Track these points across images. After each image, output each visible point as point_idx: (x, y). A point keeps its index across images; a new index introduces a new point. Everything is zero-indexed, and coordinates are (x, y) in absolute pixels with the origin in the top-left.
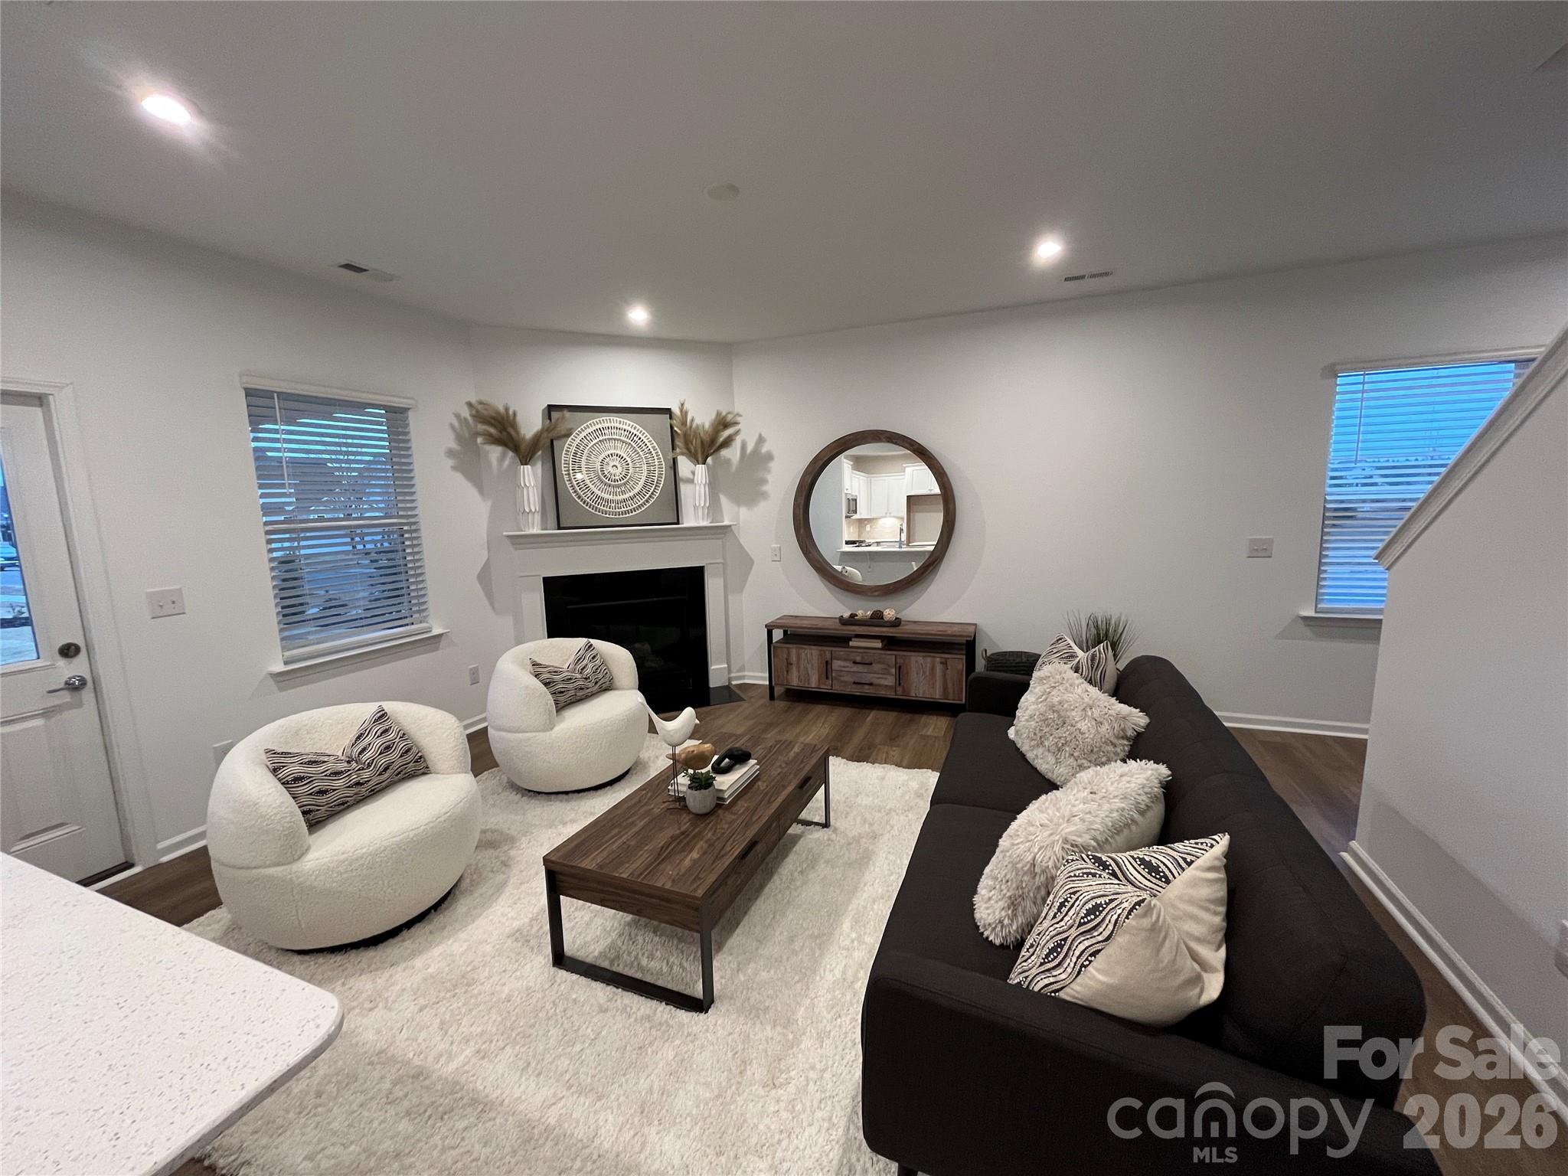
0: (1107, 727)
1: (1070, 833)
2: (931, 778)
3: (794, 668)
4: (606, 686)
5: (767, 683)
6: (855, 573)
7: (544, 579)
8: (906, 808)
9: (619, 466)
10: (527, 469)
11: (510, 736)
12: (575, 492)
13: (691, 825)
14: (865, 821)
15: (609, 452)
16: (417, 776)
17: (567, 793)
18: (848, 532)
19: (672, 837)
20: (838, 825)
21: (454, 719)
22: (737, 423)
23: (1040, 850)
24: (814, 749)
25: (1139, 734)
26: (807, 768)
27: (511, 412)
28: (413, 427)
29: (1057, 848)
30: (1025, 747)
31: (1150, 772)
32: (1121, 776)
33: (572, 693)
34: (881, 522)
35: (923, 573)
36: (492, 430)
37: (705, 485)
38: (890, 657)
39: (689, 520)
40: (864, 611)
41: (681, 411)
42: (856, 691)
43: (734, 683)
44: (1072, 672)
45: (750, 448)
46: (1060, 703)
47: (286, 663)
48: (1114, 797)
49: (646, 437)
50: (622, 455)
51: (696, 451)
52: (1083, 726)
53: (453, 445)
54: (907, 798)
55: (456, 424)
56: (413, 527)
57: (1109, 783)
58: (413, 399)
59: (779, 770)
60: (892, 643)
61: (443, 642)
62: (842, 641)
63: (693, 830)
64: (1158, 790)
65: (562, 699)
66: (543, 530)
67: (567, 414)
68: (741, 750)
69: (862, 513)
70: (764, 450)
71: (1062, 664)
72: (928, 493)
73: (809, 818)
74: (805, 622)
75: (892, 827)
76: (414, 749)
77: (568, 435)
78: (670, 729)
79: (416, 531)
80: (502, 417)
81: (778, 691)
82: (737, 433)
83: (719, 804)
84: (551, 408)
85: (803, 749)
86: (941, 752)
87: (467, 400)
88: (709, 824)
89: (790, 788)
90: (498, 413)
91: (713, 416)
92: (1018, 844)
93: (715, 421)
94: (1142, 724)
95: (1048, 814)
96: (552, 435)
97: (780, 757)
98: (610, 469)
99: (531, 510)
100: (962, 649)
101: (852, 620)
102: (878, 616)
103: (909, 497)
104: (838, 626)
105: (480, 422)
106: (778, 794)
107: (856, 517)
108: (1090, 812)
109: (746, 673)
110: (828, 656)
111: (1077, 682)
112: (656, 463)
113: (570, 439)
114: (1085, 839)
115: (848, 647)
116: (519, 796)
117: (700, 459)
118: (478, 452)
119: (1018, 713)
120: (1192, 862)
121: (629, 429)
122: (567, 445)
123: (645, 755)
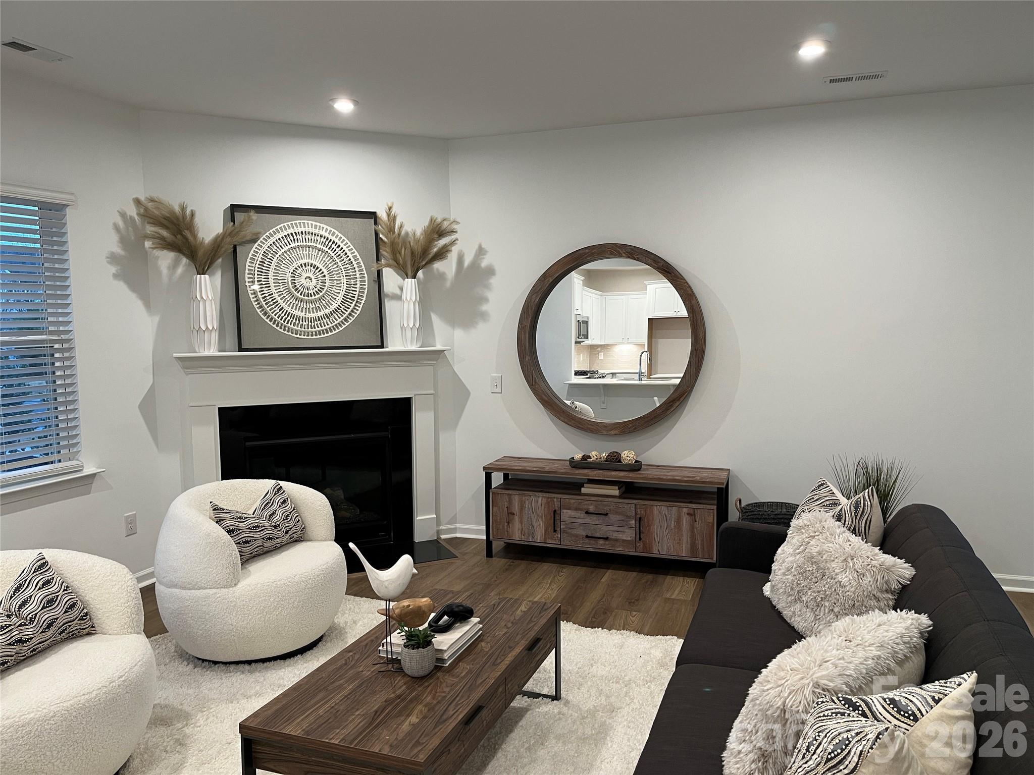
0: (869, 579)
1: (822, 677)
2: (676, 644)
3: (517, 518)
4: (298, 537)
5: (484, 537)
6: (585, 409)
7: (219, 409)
8: (648, 679)
9: (313, 278)
10: (205, 278)
11: (184, 593)
12: (261, 307)
13: (408, 688)
14: (600, 692)
15: (302, 262)
16: (81, 636)
17: (249, 662)
18: (579, 361)
19: (386, 701)
20: (570, 698)
21: (126, 570)
22: (453, 232)
23: (790, 694)
24: (543, 607)
25: (904, 587)
26: (537, 628)
27: (188, 212)
28: (70, 228)
29: (807, 692)
30: (781, 603)
31: (910, 622)
32: (880, 625)
33: (259, 543)
34: (617, 349)
35: (667, 409)
36: (165, 233)
37: (414, 303)
38: (630, 506)
39: (395, 343)
40: (598, 454)
41: (389, 215)
42: (590, 547)
43: (443, 537)
44: (833, 520)
45: (467, 261)
46: (819, 553)
48: (870, 645)
49: (347, 245)
50: (318, 265)
51: (405, 263)
52: (844, 578)
53: (117, 250)
54: (649, 668)
55: (121, 224)
56: (66, 346)
57: (866, 632)
58: (72, 194)
59: (505, 630)
60: (630, 490)
61: (96, 484)
62: (573, 487)
63: (410, 693)
64: (917, 640)
65: (247, 549)
66: (220, 351)
67: (254, 216)
68: (462, 606)
69: (594, 339)
70: (484, 264)
71: (823, 513)
72: (674, 315)
73: (536, 690)
74: (529, 464)
75: (632, 700)
76: (79, 604)
77: (255, 241)
78: (385, 579)
79: (69, 349)
80: (177, 219)
81: (497, 545)
82: (453, 243)
83: (438, 666)
84: (234, 208)
85: (530, 608)
86: (686, 617)
87: (134, 197)
88: (428, 686)
89: (518, 650)
90: (172, 212)
91: (426, 223)
92: (768, 690)
93: (428, 227)
94: (907, 576)
95: (799, 659)
96: (236, 240)
97: (505, 616)
98: (303, 280)
99: (207, 328)
100: (713, 499)
101: (584, 463)
102: (614, 459)
103: (650, 320)
104: (568, 469)
105: (149, 223)
106: (505, 655)
107: (587, 342)
108: (843, 658)
109: (458, 526)
110: (557, 505)
111: (838, 531)
112: (358, 276)
113: (256, 245)
114: (838, 683)
115: (580, 494)
116: (191, 666)
117: (409, 273)
118: (144, 256)
119: (774, 567)
120: (940, 699)
121: (326, 235)
122: (252, 252)
123: (340, 620)
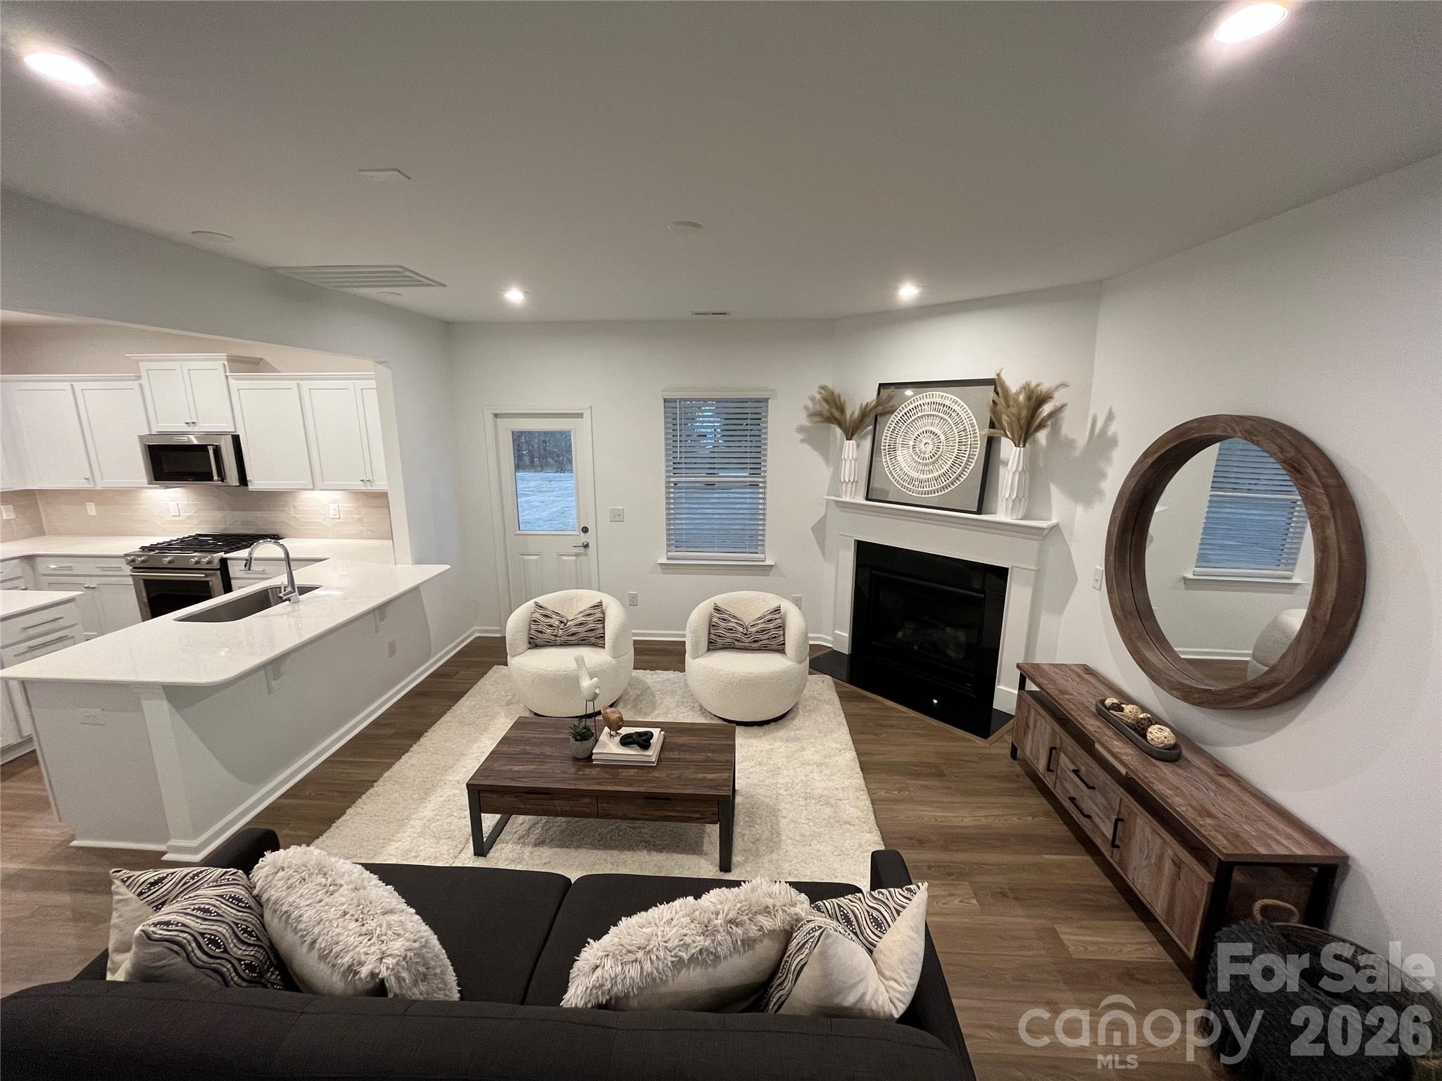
3: (1030, 733)
4: (773, 648)
7: (856, 543)
10: (851, 443)
12: (887, 467)
15: (924, 429)
33: (728, 640)
38: (1116, 795)
39: (998, 512)
45: (1098, 428)
47: (668, 559)
49: (966, 413)
53: (805, 422)
55: (810, 405)
58: (773, 390)
59: (663, 776)
61: (773, 572)
66: (855, 499)
80: (837, 401)
84: (883, 386)
89: (630, 789)
96: (877, 412)
98: (922, 446)
101: (1109, 713)
106: (617, 785)
110: (1058, 742)
112: (969, 442)
113: (892, 416)
117: (1016, 441)
121: (950, 404)
122: (889, 421)
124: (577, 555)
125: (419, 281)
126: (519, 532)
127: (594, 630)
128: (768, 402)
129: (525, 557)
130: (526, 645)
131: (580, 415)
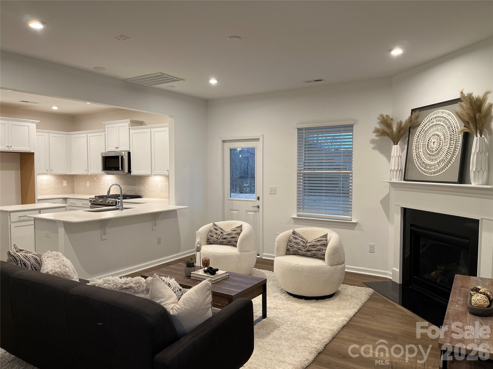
9: (436, 142)
10: (395, 146)
12: (415, 159)
15: (434, 133)
47: (298, 216)
50: (440, 134)
58: (355, 120)
66: (399, 180)
67: (418, 113)
84: (413, 111)
96: (411, 126)
98: (432, 144)
113: (418, 128)
121: (446, 116)
122: (416, 131)
124: (255, 212)
125: (172, 79)
126: (230, 199)
127: (234, 237)
128: (353, 127)
129: (232, 212)
130: (206, 242)
131: (258, 140)
